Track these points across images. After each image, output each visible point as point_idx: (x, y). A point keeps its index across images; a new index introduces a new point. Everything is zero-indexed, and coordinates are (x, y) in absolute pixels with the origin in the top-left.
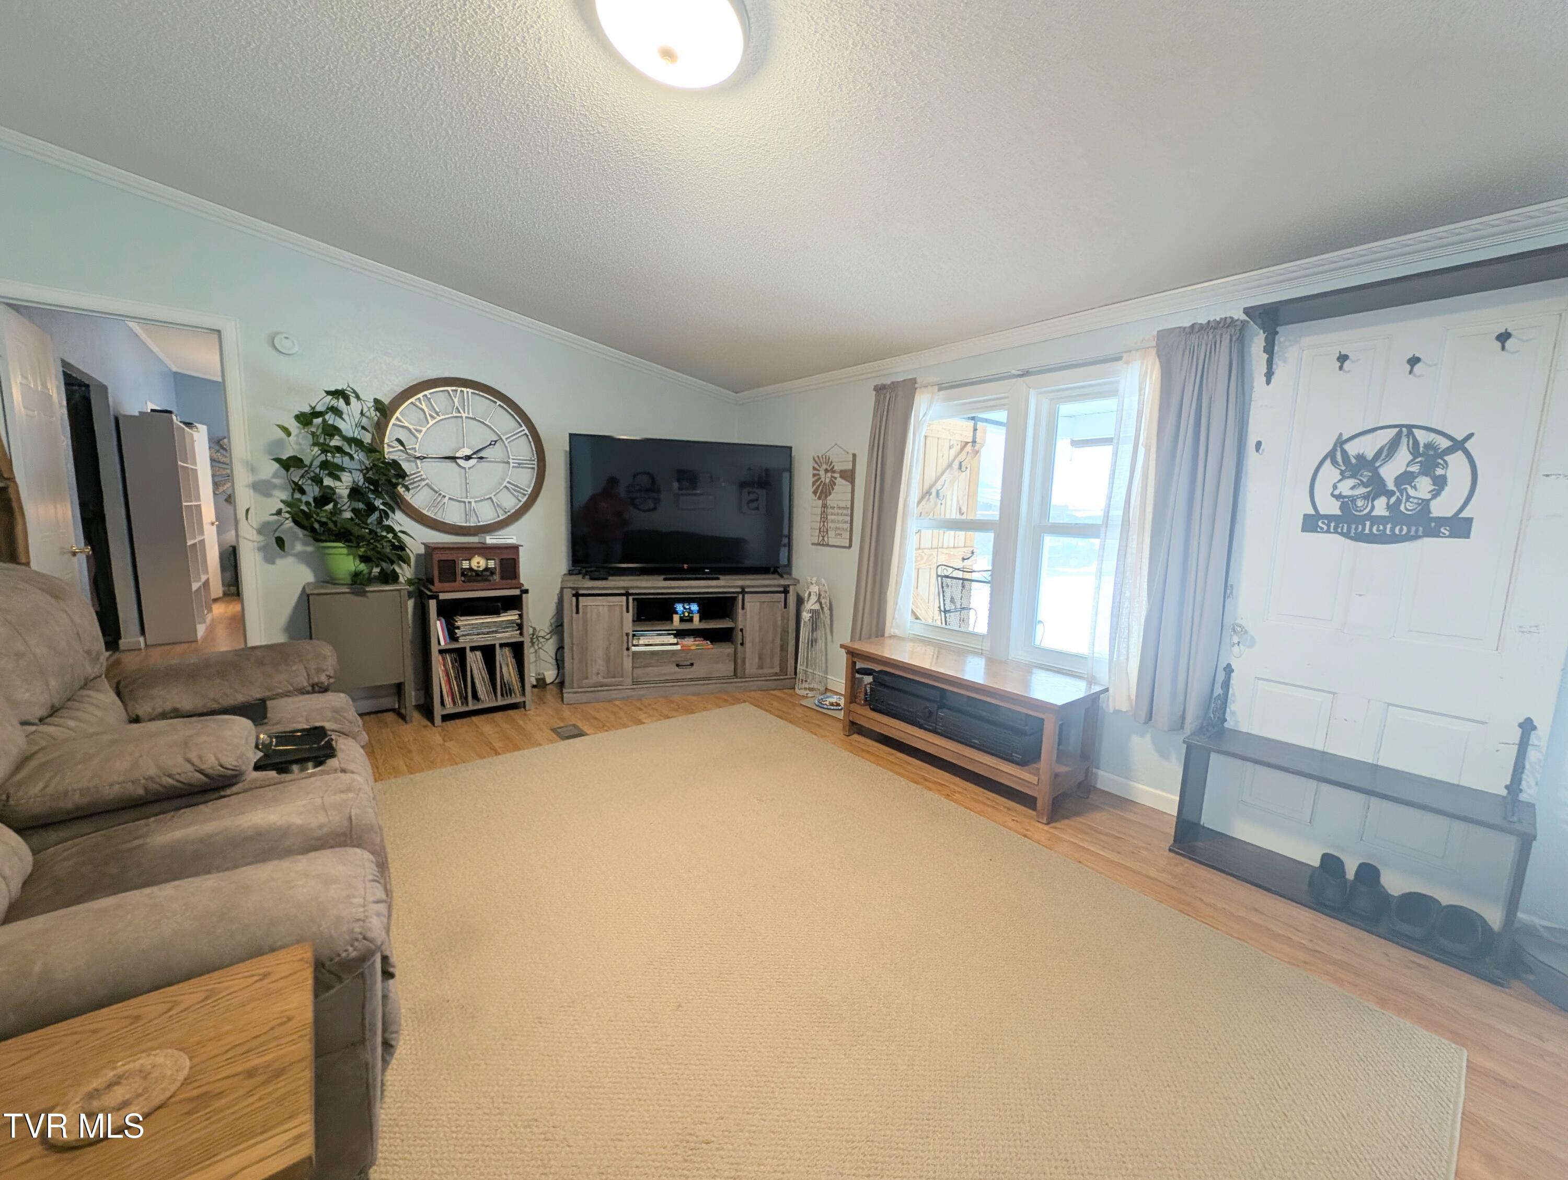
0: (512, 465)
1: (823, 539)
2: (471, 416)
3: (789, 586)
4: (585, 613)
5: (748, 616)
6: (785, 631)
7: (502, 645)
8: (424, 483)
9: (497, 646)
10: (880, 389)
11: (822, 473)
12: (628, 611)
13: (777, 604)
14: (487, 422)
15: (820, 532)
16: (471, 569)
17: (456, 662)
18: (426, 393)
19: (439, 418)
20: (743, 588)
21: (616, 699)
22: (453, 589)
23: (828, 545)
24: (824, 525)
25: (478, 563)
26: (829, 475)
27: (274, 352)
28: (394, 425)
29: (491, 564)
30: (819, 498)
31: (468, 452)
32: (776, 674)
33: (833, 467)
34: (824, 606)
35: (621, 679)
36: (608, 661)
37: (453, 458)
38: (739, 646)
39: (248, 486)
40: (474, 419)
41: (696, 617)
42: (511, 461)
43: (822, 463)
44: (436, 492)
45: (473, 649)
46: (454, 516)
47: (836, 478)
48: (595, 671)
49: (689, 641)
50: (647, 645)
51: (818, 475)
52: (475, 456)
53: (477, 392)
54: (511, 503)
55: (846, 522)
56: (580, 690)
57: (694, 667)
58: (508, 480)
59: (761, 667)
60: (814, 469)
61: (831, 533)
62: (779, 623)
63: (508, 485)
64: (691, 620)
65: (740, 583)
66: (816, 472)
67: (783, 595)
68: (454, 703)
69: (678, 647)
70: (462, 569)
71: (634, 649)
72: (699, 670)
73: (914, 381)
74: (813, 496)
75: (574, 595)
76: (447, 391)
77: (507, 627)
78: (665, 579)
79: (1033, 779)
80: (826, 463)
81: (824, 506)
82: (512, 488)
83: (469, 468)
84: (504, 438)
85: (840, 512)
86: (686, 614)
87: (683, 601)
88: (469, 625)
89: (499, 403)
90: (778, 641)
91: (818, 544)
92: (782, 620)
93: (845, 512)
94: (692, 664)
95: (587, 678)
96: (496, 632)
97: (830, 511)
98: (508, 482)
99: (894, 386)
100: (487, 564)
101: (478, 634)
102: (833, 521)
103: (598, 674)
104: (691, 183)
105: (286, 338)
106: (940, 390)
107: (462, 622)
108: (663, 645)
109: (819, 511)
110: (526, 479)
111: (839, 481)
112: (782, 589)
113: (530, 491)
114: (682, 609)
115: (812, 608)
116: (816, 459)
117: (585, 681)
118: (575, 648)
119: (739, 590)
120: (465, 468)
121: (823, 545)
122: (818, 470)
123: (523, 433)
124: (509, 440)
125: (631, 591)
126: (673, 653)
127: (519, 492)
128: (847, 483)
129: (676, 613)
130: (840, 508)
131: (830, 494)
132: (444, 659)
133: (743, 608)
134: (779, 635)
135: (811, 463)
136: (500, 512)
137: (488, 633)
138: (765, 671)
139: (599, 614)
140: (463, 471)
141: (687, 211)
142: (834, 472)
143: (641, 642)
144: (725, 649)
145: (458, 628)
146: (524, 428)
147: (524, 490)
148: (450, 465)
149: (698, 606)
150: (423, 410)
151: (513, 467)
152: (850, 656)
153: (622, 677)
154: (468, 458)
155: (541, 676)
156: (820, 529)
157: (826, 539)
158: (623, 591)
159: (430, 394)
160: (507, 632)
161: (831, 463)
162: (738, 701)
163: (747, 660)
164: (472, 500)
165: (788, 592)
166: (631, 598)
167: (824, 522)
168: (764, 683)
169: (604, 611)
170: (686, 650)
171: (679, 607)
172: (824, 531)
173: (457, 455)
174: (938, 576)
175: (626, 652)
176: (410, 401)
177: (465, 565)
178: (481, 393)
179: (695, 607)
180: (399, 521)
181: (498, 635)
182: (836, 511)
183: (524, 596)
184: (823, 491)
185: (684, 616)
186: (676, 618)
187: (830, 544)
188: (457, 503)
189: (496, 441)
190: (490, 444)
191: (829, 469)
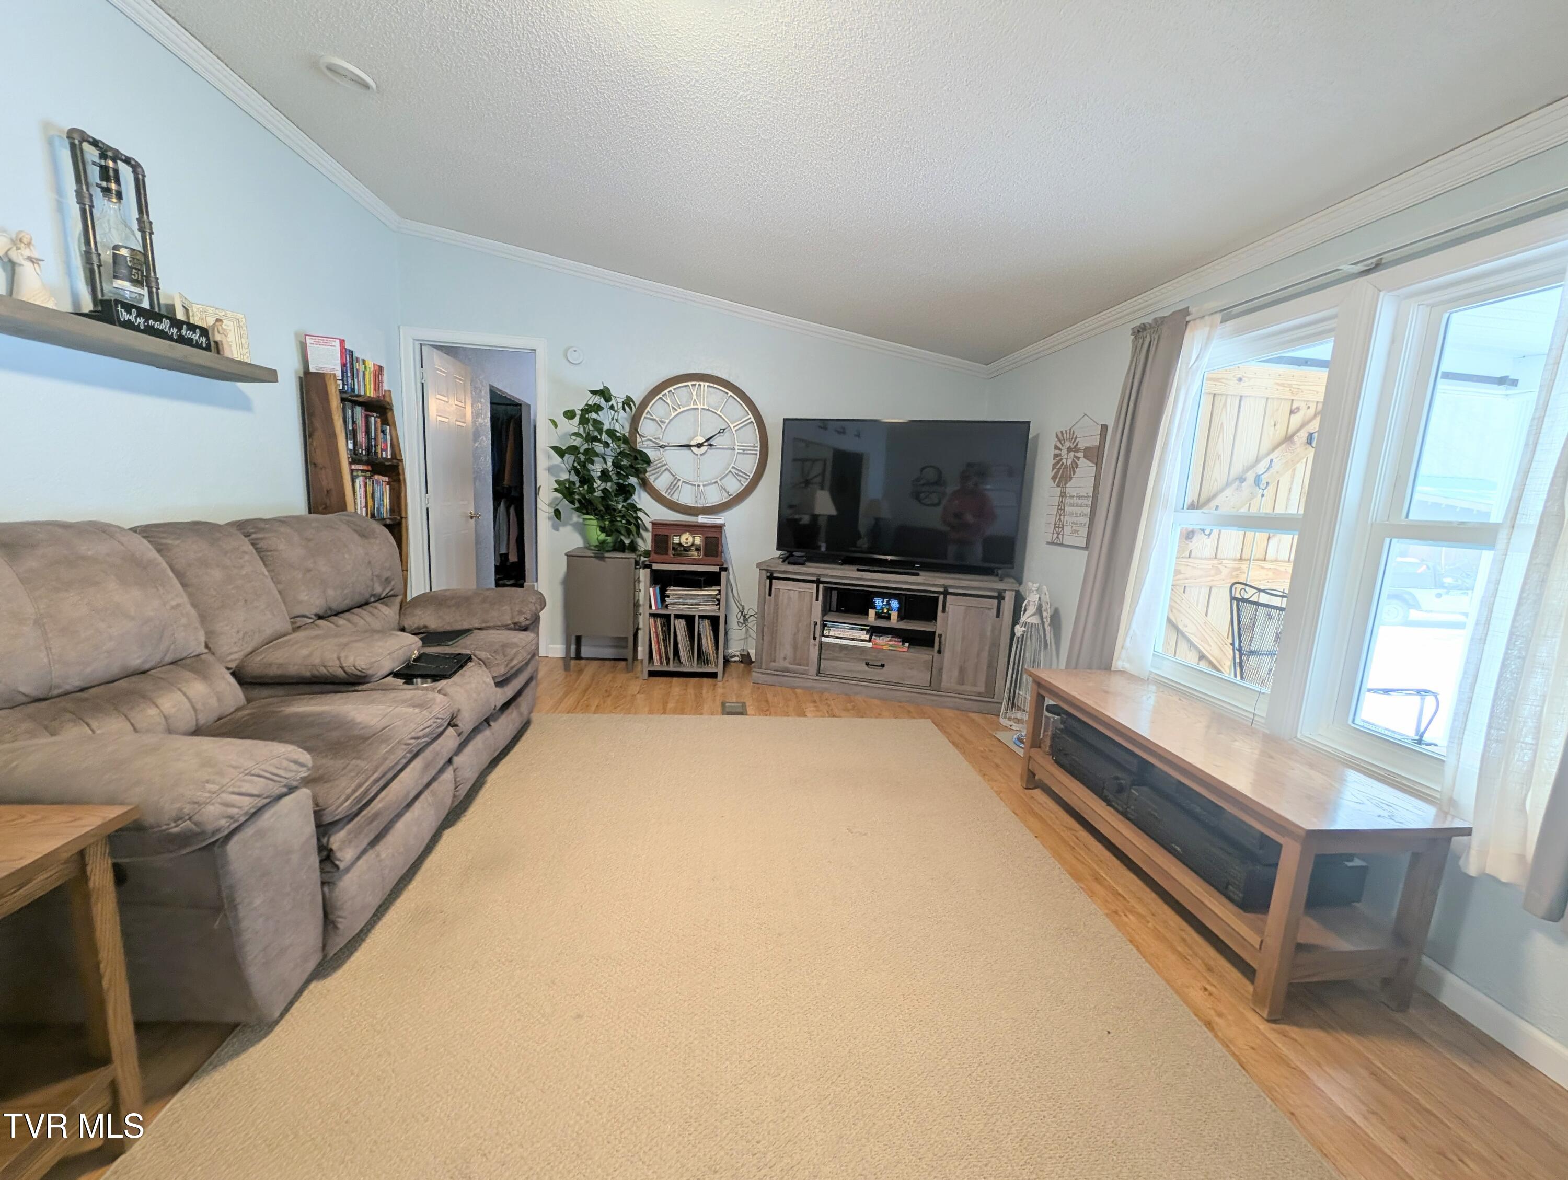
0: (737, 451)
1: (1058, 537)
2: (705, 407)
3: (1005, 590)
4: (777, 596)
5: (950, 622)
6: (995, 645)
7: (701, 617)
8: (664, 468)
9: (697, 617)
10: (1139, 332)
11: (1064, 452)
12: (817, 600)
13: (987, 611)
14: (718, 413)
15: (1055, 527)
16: (680, 544)
17: (665, 626)
18: (671, 388)
19: (679, 411)
20: (946, 588)
21: (798, 687)
22: (664, 561)
23: (1061, 545)
24: (1060, 519)
25: (687, 539)
26: (1072, 454)
27: (568, 364)
28: (645, 418)
29: (698, 540)
30: (1058, 486)
31: (700, 440)
32: (980, 695)
33: (1077, 444)
34: (1045, 620)
35: (807, 668)
36: (795, 647)
37: (688, 446)
38: (936, 654)
39: (545, 469)
40: (709, 410)
41: (894, 615)
42: (736, 448)
43: (1067, 439)
44: (673, 476)
45: (678, 616)
46: (686, 497)
47: (1078, 458)
48: (782, 656)
49: (884, 641)
50: (837, 638)
51: (1060, 455)
52: (706, 444)
53: (712, 385)
54: (734, 486)
55: (1085, 515)
56: (767, 671)
57: (885, 668)
58: (732, 465)
59: (961, 681)
60: (1056, 448)
61: (1067, 530)
62: (989, 634)
63: (733, 470)
64: (888, 617)
65: (942, 581)
66: (1058, 452)
67: (996, 601)
68: (661, 663)
69: (870, 645)
70: (673, 543)
71: (824, 639)
72: (889, 672)
73: (1186, 312)
74: (1052, 481)
75: (768, 578)
76: (688, 386)
77: (707, 601)
78: (858, 570)
79: (1254, 940)
80: (1070, 440)
81: (1063, 495)
82: (739, 473)
83: (701, 455)
84: (732, 426)
85: (1080, 502)
86: (885, 611)
87: (882, 595)
88: (676, 595)
89: (730, 393)
90: (985, 654)
91: (1052, 543)
92: (993, 631)
93: (1085, 502)
94: (883, 666)
95: (774, 661)
96: (698, 604)
97: (1068, 500)
98: (733, 467)
99: (1159, 323)
100: (694, 541)
101: (683, 604)
102: (1071, 514)
103: (785, 658)
104: (802, 107)
105: (575, 351)
106: (1223, 321)
107: (674, 591)
108: (853, 639)
109: (1056, 501)
110: (749, 465)
111: (1083, 462)
112: (995, 594)
113: (751, 476)
114: (881, 604)
115: (1028, 621)
116: (1060, 435)
117: (773, 664)
118: (766, 629)
119: (942, 590)
120: (697, 455)
121: (1057, 544)
122: (1060, 450)
123: (749, 421)
124: (736, 428)
125: (822, 579)
126: (863, 650)
127: (742, 476)
128: (1091, 464)
129: (874, 608)
130: (1079, 497)
131: (1071, 478)
132: (655, 622)
133: (944, 611)
134: (987, 648)
135: (1053, 441)
136: (725, 495)
137: (692, 605)
138: (968, 688)
139: (789, 598)
140: (696, 457)
141: (818, 145)
142: (1077, 451)
143: (832, 633)
144: (922, 655)
145: (668, 596)
146: (751, 416)
147: (746, 475)
148: (686, 452)
149: (900, 603)
150: (668, 404)
151: (738, 453)
152: (1035, 687)
153: (807, 666)
154: (699, 446)
155: (745, 653)
156: (1055, 524)
157: (1060, 536)
158: (815, 579)
159: (674, 389)
160: (709, 605)
161: (1076, 438)
162: (923, 715)
163: (944, 671)
164: (701, 484)
165: (1003, 598)
166: (821, 586)
167: (1060, 515)
168: (963, 701)
169: (795, 596)
170: (877, 649)
171: (879, 602)
172: (1059, 527)
173: (692, 443)
174: (1233, 598)
175: (812, 641)
176: (658, 397)
177: (676, 540)
178: (716, 386)
179: (895, 604)
180: (641, 499)
181: (701, 608)
182: (1075, 500)
183: (723, 574)
184: (1063, 475)
185: (883, 612)
186: (872, 613)
187: (1065, 543)
188: (690, 486)
189: (724, 430)
190: (719, 432)
191: (1072, 447)
